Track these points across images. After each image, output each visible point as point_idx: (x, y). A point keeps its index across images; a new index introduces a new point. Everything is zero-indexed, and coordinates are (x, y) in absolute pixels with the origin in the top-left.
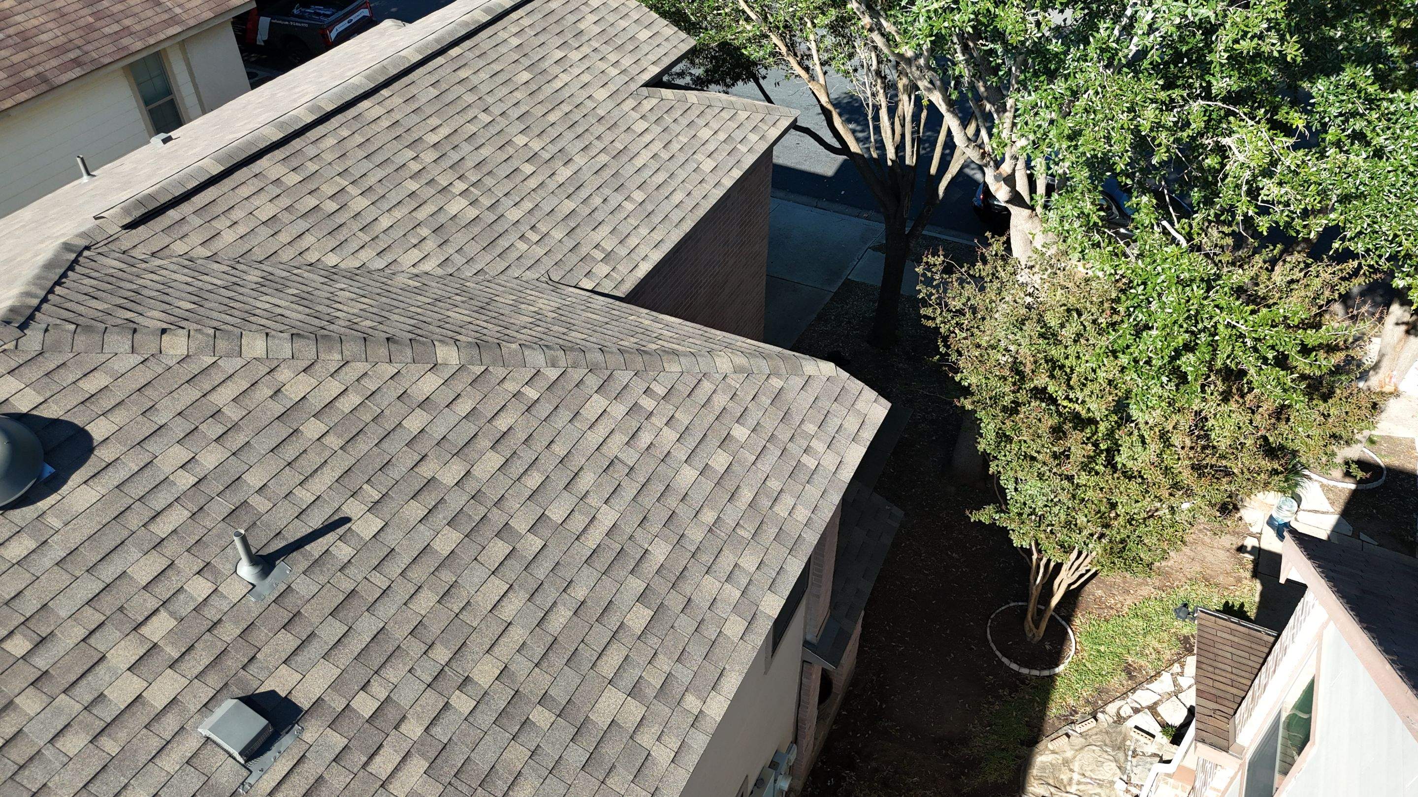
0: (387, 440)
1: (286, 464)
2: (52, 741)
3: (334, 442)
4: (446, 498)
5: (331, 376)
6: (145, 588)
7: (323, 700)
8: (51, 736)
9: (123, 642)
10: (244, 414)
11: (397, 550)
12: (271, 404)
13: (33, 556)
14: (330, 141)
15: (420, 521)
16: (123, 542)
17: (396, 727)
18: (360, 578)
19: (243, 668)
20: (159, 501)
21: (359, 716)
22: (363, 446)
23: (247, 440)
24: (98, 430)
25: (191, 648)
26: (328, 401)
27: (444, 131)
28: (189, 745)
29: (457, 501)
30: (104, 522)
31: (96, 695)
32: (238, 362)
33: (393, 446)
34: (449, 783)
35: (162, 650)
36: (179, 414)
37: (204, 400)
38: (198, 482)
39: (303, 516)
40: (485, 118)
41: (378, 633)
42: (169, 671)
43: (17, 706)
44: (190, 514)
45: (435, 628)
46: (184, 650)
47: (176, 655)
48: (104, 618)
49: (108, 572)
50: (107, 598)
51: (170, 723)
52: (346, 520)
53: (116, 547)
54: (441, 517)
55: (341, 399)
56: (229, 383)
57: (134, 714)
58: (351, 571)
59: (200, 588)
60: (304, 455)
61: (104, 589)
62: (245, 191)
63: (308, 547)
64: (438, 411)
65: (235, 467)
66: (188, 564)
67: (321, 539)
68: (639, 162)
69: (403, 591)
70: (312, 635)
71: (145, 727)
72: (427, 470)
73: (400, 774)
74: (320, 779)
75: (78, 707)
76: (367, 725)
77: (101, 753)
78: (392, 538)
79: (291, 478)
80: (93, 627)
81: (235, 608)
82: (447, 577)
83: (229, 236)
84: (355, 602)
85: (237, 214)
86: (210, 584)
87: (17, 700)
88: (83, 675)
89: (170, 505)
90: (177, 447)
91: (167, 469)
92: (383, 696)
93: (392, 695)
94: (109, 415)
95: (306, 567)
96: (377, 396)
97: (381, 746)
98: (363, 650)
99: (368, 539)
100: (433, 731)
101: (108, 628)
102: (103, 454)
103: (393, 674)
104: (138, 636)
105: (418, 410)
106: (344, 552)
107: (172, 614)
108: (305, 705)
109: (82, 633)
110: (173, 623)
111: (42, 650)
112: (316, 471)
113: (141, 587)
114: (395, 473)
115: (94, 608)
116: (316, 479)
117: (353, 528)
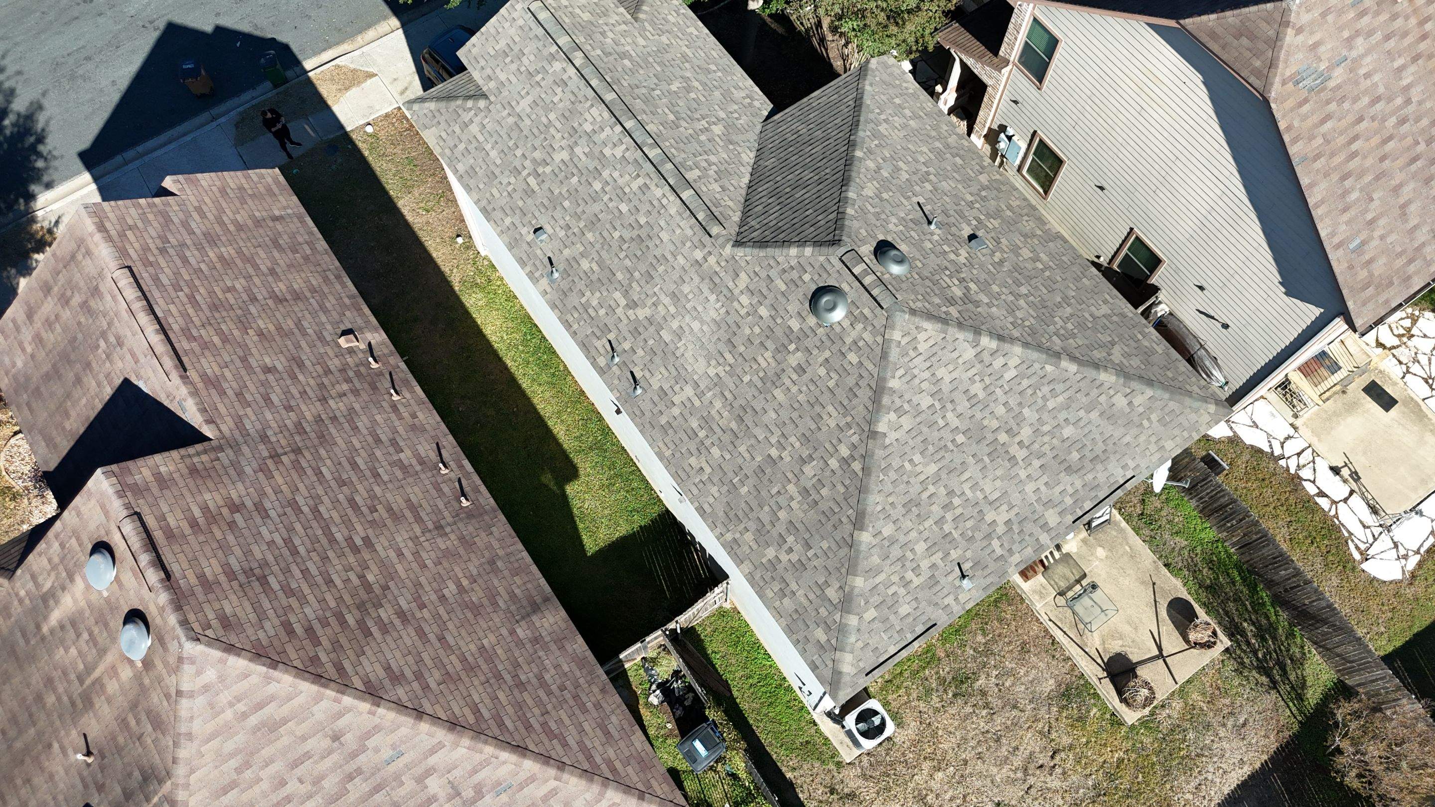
1: (898, 207)
4: (913, 179)
9: (949, 255)
11: (930, 197)
13: (921, 262)
14: (673, 150)
15: (921, 188)
16: (920, 246)
17: (981, 219)
21: (977, 225)
24: (881, 237)
27: (667, 111)
30: (912, 246)
31: (963, 264)
38: (902, 226)
39: (916, 210)
40: (658, 92)
41: (955, 212)
42: (959, 251)
43: (964, 278)
44: (912, 231)
45: (955, 201)
46: (954, 246)
48: (942, 256)
49: (928, 250)
50: (936, 254)
54: (920, 184)
61: (933, 254)
62: (704, 189)
63: (926, 214)
65: (898, 217)
67: (924, 210)
68: (691, 55)
69: (943, 202)
72: (903, 179)
74: (992, 237)
75: (966, 268)
79: (903, 208)
81: (943, 234)
82: (940, 191)
83: (730, 203)
85: (717, 196)
86: (935, 235)
88: (957, 265)
89: (909, 233)
90: (889, 225)
91: (897, 229)
92: (973, 218)
95: (933, 216)
98: (959, 216)
99: (925, 201)
100: (983, 213)
102: (890, 239)
103: (967, 214)
104: (948, 252)
106: (929, 207)
107: (943, 245)
108: (972, 232)
110: (946, 246)
111: (950, 269)
112: (901, 202)
113: (934, 247)
114: (904, 186)
115: (939, 257)
117: (921, 202)
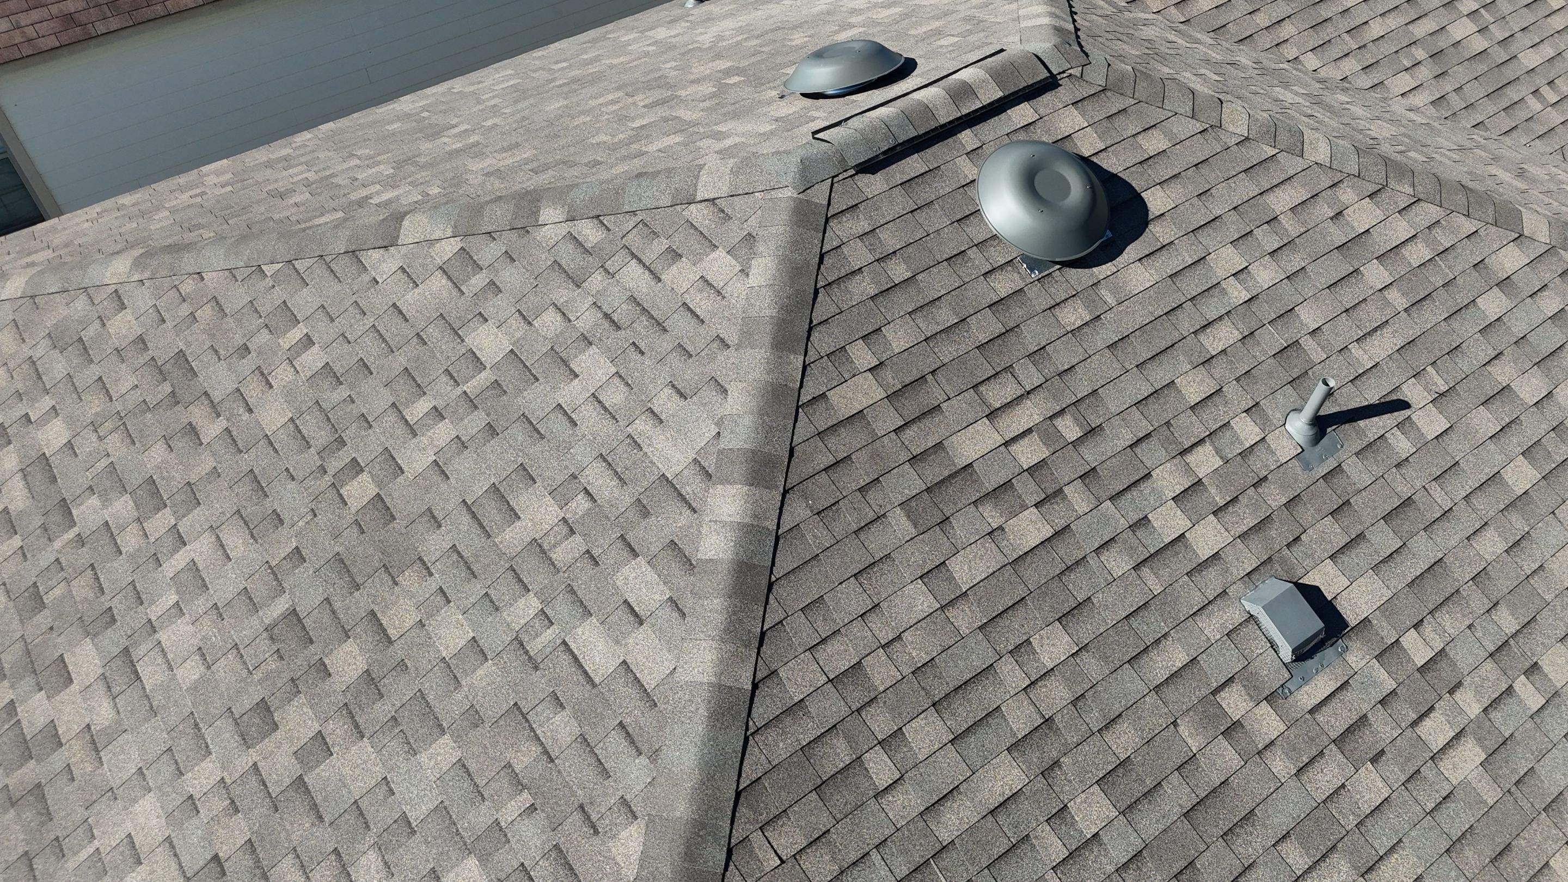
0: (1457, 317)
1: (1344, 309)
2: (1098, 551)
3: (1397, 299)
4: (1522, 418)
5: (1399, 212)
6: (1192, 408)
7: (1370, 621)
8: (1097, 545)
9: (1168, 465)
10: (1302, 230)
11: (1462, 465)
12: (1332, 228)
13: (1086, 330)
15: (1490, 438)
16: (1173, 345)
17: (1451, 692)
18: (1418, 485)
19: (1289, 545)
20: (1212, 309)
21: (1410, 660)
22: (1432, 315)
23: (1303, 264)
24: (1156, 201)
25: (1235, 500)
26: (1394, 245)
28: (1230, 616)
29: (1534, 428)
30: (1157, 314)
31: (1141, 516)
32: (1300, 164)
33: (1466, 328)
34: (1509, 791)
35: (1206, 490)
36: (1235, 208)
37: (1261, 200)
38: (1249, 300)
39: (1358, 382)
41: (1435, 563)
42: (1212, 517)
43: (1065, 498)
44: (1240, 337)
45: (1502, 584)
46: (1229, 499)
47: (1222, 503)
48: (1152, 428)
49: (1159, 375)
50: (1153, 406)
51: (1212, 581)
52: (1405, 405)
53: (1167, 349)
54: (1515, 442)
55: (1409, 247)
56: (1287, 186)
57: (1177, 554)
58: (1408, 471)
59: (1247, 430)
60: (1363, 305)
61: (1152, 394)
63: (1362, 423)
64: (1519, 300)
65: (1289, 294)
66: (1237, 397)
67: (1375, 419)
69: (1466, 521)
70: (1361, 536)
71: (1187, 574)
72: (1503, 373)
73: (1452, 753)
74: (1363, 720)
75: (1123, 524)
76: (1418, 675)
77: (1143, 585)
78: (1457, 448)
79: (1347, 330)
80: (1141, 435)
81: (1282, 469)
82: (1518, 524)
84: (1410, 512)
86: (1257, 429)
87: (1066, 490)
88: (1128, 488)
89: (1221, 318)
90: (1230, 249)
91: (1221, 274)
92: (1439, 645)
93: (1447, 649)
94: (1165, 186)
95: (1359, 448)
96: (1450, 256)
97: (1432, 708)
98: (1417, 578)
99: (1430, 438)
100: (1493, 715)
101: (1154, 441)
102: (1158, 232)
103: (1452, 622)
104: (1183, 463)
105: (1496, 289)
106: (1402, 445)
107: (1218, 452)
108: (1352, 621)
109: (1128, 437)
110: (1218, 462)
111: (1090, 443)
112: (1375, 330)
113: (1188, 405)
114: (1465, 364)
115: (1142, 413)
116: (1376, 340)
117: (1414, 417)
